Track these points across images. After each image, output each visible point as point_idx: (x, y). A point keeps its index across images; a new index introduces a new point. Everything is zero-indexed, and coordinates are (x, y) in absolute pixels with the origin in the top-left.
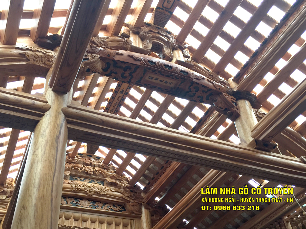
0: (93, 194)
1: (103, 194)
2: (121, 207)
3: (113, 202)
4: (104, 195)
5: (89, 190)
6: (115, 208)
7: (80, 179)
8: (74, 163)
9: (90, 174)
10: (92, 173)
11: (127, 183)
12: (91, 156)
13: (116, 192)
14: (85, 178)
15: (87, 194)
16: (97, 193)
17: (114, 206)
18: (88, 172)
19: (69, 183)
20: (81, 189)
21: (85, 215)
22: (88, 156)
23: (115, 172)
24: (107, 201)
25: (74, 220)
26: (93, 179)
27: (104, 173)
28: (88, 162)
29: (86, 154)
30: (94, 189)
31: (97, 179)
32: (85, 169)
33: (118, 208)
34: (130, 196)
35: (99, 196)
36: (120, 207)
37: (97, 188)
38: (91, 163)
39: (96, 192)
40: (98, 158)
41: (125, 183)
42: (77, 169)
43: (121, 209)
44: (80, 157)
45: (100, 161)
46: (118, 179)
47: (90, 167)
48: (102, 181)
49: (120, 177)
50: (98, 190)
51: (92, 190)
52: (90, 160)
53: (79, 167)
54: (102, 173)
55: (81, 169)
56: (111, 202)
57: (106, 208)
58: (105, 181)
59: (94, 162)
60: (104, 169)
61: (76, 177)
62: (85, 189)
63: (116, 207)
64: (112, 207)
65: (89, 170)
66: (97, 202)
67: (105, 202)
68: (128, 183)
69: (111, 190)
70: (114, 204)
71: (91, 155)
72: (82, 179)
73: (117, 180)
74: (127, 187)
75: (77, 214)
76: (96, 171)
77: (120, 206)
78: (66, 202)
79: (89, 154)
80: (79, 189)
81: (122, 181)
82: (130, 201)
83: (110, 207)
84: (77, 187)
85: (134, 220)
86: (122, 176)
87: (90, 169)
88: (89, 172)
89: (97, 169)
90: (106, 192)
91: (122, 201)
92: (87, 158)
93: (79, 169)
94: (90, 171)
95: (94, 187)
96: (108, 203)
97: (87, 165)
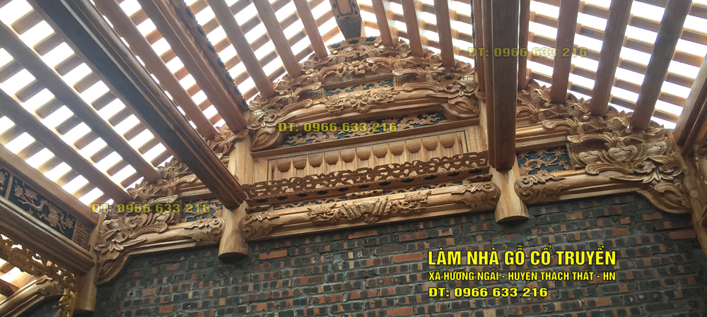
0: (371, 108)
1: (389, 102)
2: (435, 116)
3: (417, 111)
4: (391, 104)
5: (359, 102)
6: (423, 120)
7: (346, 89)
8: (326, 65)
9: (360, 76)
10: (363, 72)
11: (439, 67)
12: (356, 42)
13: (414, 90)
14: (354, 86)
15: (358, 111)
16: (378, 104)
17: (420, 117)
18: (354, 73)
19: (321, 103)
20: (344, 106)
21: (363, 149)
22: (350, 43)
23: (409, 55)
24: (402, 113)
25: (344, 163)
26: (370, 83)
27: (387, 63)
28: (354, 55)
29: (346, 41)
30: (369, 98)
31: (379, 80)
32: (348, 70)
33: (429, 118)
34: (446, 89)
35: (384, 108)
36: (431, 116)
37: (375, 95)
38: (358, 54)
39: (373, 102)
40: (371, 40)
41: (435, 68)
42: (333, 75)
43: (436, 119)
44: (335, 52)
45: (376, 44)
46: (418, 66)
47: (358, 61)
48: (389, 80)
49: (422, 61)
50: (378, 98)
51: (366, 101)
52: (355, 49)
53: (335, 70)
54: (383, 64)
55: (341, 71)
56: (411, 112)
57: (405, 126)
58: (394, 78)
59: (364, 50)
60: (387, 55)
61: (338, 90)
62: (352, 104)
63: (426, 118)
64: (416, 121)
65: (356, 68)
66: (385, 119)
67: (398, 117)
68: (442, 66)
69: (404, 90)
70: (420, 114)
71: (356, 39)
72: (349, 88)
73: (415, 67)
74: (439, 74)
75: (347, 152)
76: (371, 65)
77: (433, 114)
78: (325, 136)
79: (351, 40)
80: (341, 106)
81: (428, 66)
82: (447, 98)
83: (411, 122)
84: (336, 105)
85: (464, 131)
86: (426, 55)
87: (358, 66)
88: (357, 72)
89: (370, 61)
90: (394, 96)
91: (431, 104)
92: (350, 49)
93: (337, 72)
94: (359, 70)
95: (369, 96)
96: (406, 116)
97: (352, 59)
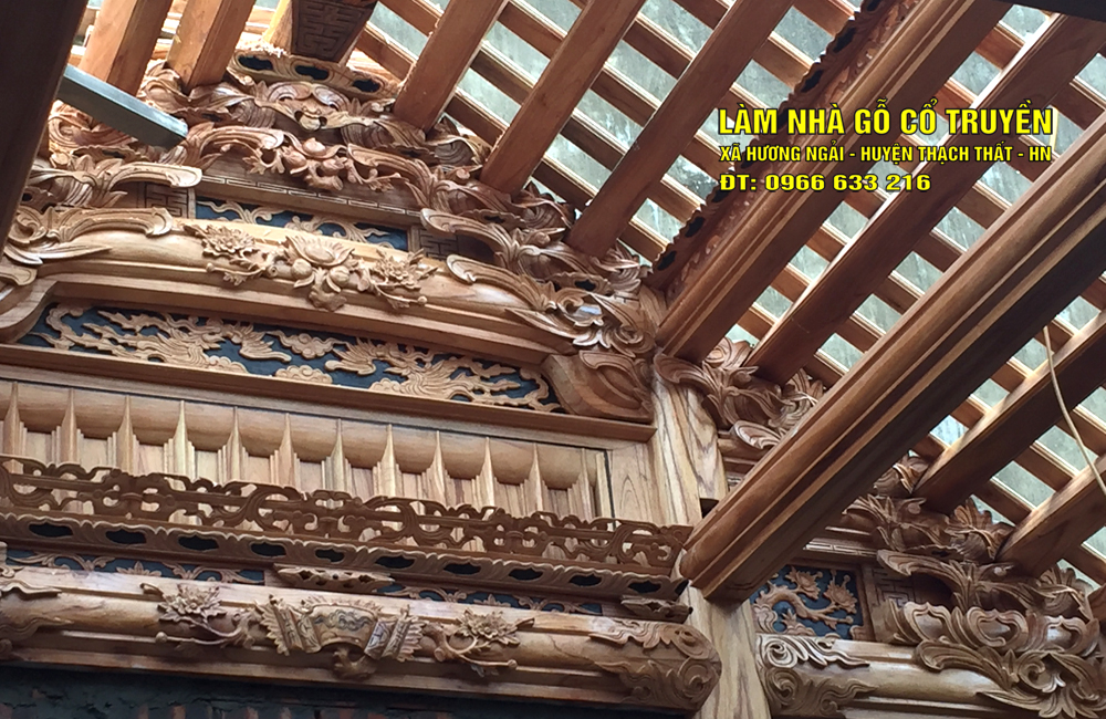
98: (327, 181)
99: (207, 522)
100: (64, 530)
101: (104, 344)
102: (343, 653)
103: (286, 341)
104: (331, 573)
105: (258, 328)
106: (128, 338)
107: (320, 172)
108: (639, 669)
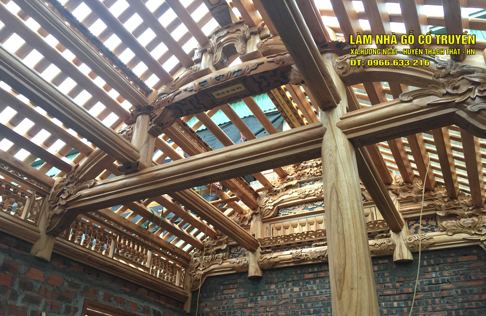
98: (318, 174)
99: (301, 239)
100: (280, 246)
101: (287, 213)
102: (321, 257)
103: (315, 204)
104: (320, 243)
105: (310, 203)
106: (291, 211)
107: (317, 173)
108: (378, 249)
